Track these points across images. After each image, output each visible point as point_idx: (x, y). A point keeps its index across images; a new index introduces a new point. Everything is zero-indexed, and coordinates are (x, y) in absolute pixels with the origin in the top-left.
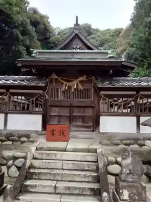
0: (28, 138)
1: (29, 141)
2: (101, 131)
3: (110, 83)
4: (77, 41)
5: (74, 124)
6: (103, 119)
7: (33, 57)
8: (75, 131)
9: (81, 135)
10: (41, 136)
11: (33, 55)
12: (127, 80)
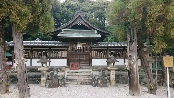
0: (61, 69)
1: (61, 71)
2: (93, 65)
3: (96, 45)
4: (79, 19)
5: (81, 62)
6: (93, 60)
7: (62, 33)
8: (82, 65)
9: (84, 67)
10: (67, 68)
11: (62, 32)
12: (103, 43)
